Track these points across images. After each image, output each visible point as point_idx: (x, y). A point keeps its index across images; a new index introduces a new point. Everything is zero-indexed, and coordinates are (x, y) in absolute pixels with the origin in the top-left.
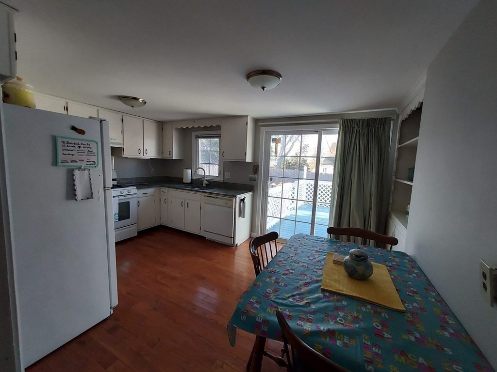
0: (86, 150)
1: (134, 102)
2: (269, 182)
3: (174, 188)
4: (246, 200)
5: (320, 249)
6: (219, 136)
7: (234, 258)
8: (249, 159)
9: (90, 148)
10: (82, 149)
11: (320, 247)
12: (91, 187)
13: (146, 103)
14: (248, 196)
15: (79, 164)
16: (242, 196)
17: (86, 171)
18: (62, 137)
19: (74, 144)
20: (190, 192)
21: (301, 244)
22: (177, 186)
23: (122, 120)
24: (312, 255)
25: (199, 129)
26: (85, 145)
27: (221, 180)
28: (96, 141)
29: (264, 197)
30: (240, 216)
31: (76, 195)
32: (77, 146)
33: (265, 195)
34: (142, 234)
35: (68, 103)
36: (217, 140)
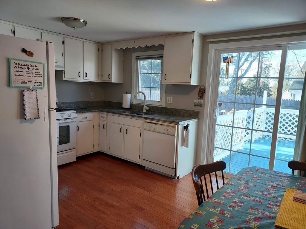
0: (34, 71)
1: (75, 24)
2: (218, 108)
3: (113, 113)
4: (190, 128)
5: (278, 185)
6: (161, 57)
7: (175, 191)
8: (194, 81)
9: (37, 69)
10: (30, 70)
11: (277, 183)
12: (37, 107)
13: (86, 23)
14: (192, 123)
15: (28, 85)
16: (185, 123)
17: (34, 92)
18: (14, 59)
19: (24, 65)
20: (130, 117)
21: (254, 177)
22: (116, 111)
23: (64, 43)
24: (267, 190)
25: (140, 49)
26: (34, 66)
27: (162, 105)
28: (42, 62)
29: (211, 125)
30: (182, 145)
31: (25, 115)
32: (26, 67)
33: (213, 124)
34: (81, 159)
35: (15, 27)
36: (159, 61)
